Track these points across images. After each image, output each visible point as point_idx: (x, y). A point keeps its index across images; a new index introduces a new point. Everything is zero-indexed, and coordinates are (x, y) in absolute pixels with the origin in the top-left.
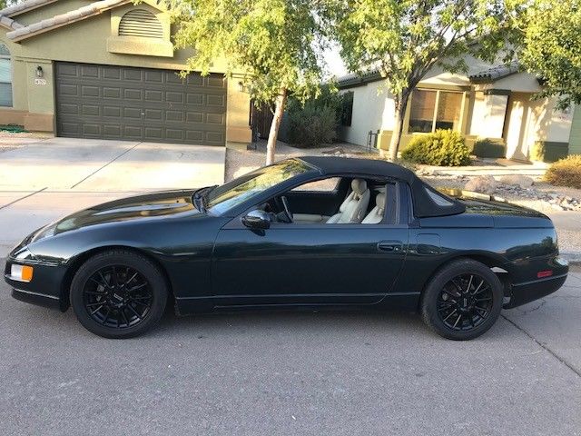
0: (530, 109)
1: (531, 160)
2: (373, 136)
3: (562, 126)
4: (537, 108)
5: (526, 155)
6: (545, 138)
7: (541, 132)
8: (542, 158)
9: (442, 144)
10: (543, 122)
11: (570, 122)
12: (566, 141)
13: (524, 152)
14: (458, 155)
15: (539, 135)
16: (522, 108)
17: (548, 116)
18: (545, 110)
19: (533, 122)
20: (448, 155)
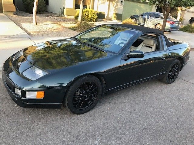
0: (111, 2)
1: (112, 19)
2: (62, 10)
3: (121, 9)
4: (113, 2)
5: (110, 17)
6: (116, 12)
7: (115, 10)
8: (116, 19)
9: (89, 14)
10: (115, 7)
11: (123, 7)
12: (122, 13)
13: (110, 16)
14: (94, 18)
15: (114, 11)
16: (108, 2)
17: (117, 5)
18: (116, 3)
19: (112, 7)
20: (92, 18)
